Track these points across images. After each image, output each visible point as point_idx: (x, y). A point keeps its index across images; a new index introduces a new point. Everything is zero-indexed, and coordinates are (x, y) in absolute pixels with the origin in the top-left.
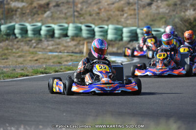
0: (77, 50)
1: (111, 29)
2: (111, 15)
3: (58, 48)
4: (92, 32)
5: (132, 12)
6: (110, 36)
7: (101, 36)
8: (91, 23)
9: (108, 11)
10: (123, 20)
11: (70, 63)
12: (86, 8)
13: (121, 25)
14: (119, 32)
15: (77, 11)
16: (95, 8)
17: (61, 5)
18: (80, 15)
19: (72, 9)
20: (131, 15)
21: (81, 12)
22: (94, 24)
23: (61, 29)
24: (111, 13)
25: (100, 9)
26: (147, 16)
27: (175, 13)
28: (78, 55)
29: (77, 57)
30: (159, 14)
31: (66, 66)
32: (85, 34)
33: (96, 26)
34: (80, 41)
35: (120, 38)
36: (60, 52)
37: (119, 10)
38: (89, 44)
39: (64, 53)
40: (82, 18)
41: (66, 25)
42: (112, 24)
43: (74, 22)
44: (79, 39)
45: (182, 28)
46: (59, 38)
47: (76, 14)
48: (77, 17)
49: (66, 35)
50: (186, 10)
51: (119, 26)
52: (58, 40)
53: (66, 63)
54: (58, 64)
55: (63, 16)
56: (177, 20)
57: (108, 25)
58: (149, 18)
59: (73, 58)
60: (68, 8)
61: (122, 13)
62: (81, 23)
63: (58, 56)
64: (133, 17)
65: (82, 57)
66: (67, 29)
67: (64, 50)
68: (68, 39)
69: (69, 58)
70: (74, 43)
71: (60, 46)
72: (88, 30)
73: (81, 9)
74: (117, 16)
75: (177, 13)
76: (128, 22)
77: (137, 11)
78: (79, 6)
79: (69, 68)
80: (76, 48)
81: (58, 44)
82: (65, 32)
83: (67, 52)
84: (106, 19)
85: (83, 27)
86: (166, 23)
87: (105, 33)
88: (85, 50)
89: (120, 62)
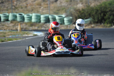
0: (14, 29)
1: (34, 16)
2: (33, 8)
3: (3, 28)
4: (23, 18)
5: (46, 6)
6: (33, 20)
7: (28, 20)
8: (22, 13)
9: (32, 5)
10: (41, 10)
11: (10, 36)
12: (19, 4)
13: (40, 13)
14: (38, 18)
15: (14, 6)
16: (24, 4)
17: (4, 2)
18: (16, 8)
19: (11, 5)
20: (45, 7)
21: (16, 6)
22: (24, 13)
23: (5, 17)
24: (34, 6)
25: (27, 4)
26: (55, 8)
27: (71, 6)
28: (15, 31)
29: (14, 32)
30: (61, 6)
31: (8, 38)
32: (18, 19)
33: (25, 14)
34: (16, 23)
35: (39, 21)
36: (4, 30)
37: (38, 5)
38: (21, 25)
39: (7, 30)
40: (17, 10)
41: (8, 14)
42: (35, 13)
43: (12, 12)
44: (15, 22)
45: (75, 14)
46: (4, 22)
47: (13, 7)
48: (14, 9)
49: (8, 20)
50: (77, 4)
51: (39, 14)
52: (3, 23)
53: (8, 36)
54: (3, 37)
55: (6, 9)
56: (72, 10)
57: (32, 14)
58: (56, 9)
59: (12, 33)
60: (9, 4)
61: (40, 6)
62: (17, 13)
63: (3, 32)
64: (47, 8)
65: (17, 32)
66: (8, 17)
67: (7, 29)
68: (9, 22)
69: (10, 33)
70: (12, 24)
71: (4, 27)
72: (20, 17)
73: (16, 5)
74: (37, 8)
75: (72, 6)
76: (44, 12)
77: (48, 5)
78: (15, 3)
79: (10, 39)
80: (13, 28)
81: (3, 25)
82: (7, 18)
83: (9, 30)
84: (31, 10)
85: (18, 15)
86: (66, 12)
87: (30, 18)
88: (19, 29)
89: (39, 35)
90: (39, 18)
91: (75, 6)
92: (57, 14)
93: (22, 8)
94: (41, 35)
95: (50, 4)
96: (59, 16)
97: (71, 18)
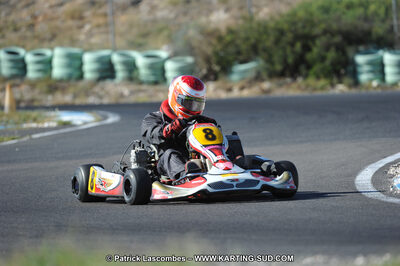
1: (58, 56)
2: (57, 28)
4: (21, 65)
5: (101, 20)
6: (58, 71)
7: (39, 71)
8: (18, 45)
9: (52, 19)
10: (82, 37)
13: (80, 47)
14: (75, 63)
16: (25, 15)
20: (98, 26)
22: (23, 47)
24: (58, 23)
25: (34, 17)
26: (131, 26)
27: (183, 20)
30: (155, 21)
32: (5, 68)
33: (27, 51)
35: (77, 74)
37: (73, 17)
38: (16, 90)
42: (61, 45)
45: (204, 48)
50: (210, 11)
51: (76, 50)
56: (192, 33)
57: (52, 49)
58: (135, 31)
61: (79, 23)
64: (102, 29)
65: (1, 115)
72: (11, 61)
74: (70, 28)
75: (192, 19)
76: (94, 40)
77: (109, 19)
84: (48, 35)
85: (2, 55)
86: (170, 40)
87: (47, 65)
88: (7, 102)
89: (79, 123)
90: (77, 63)
91: (203, 20)
92: (139, 47)
93: (16, 30)
94: (85, 123)
95: (113, 14)
96: (148, 57)
97: (190, 60)
